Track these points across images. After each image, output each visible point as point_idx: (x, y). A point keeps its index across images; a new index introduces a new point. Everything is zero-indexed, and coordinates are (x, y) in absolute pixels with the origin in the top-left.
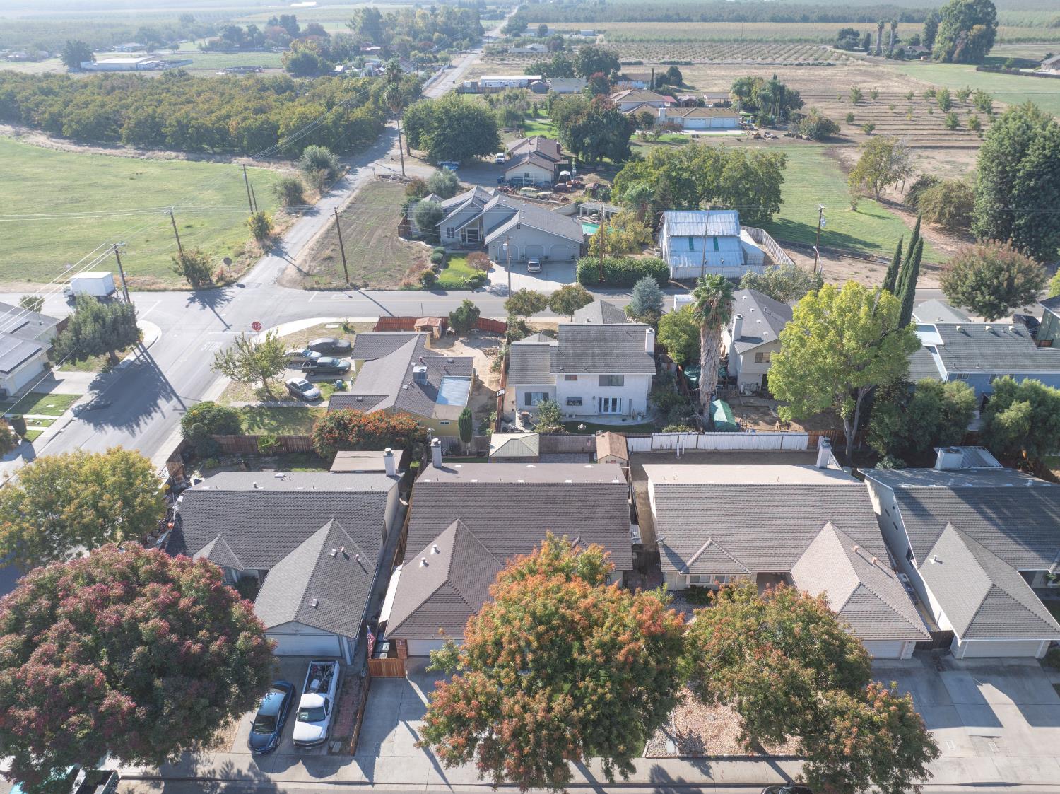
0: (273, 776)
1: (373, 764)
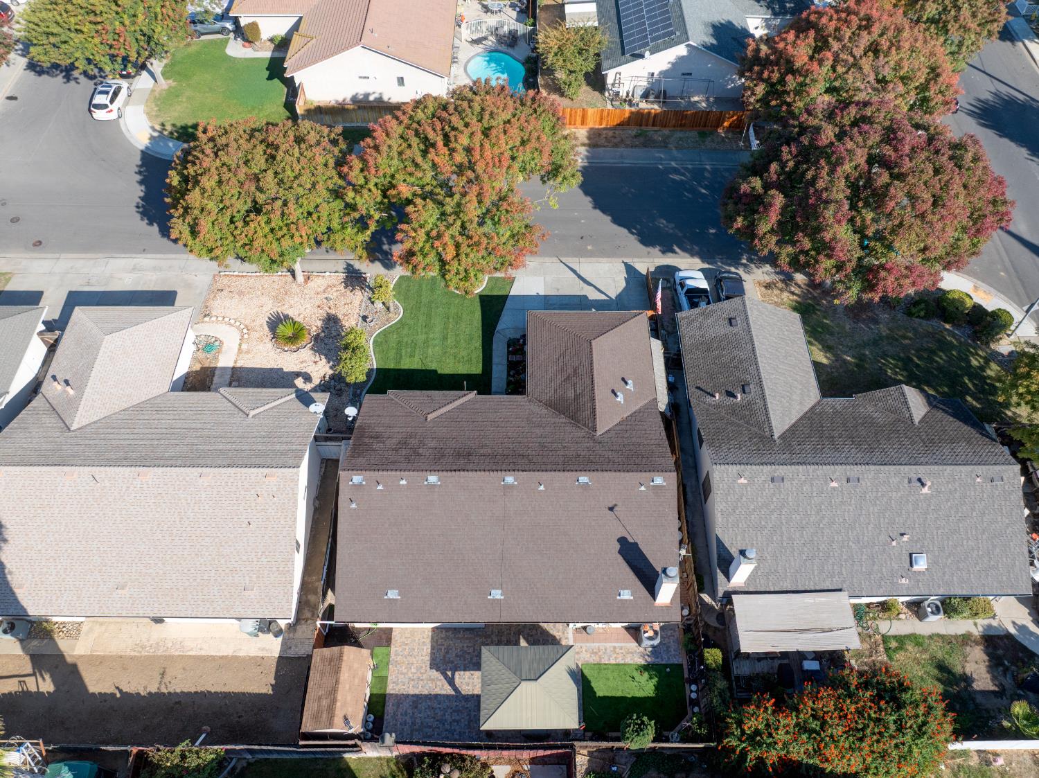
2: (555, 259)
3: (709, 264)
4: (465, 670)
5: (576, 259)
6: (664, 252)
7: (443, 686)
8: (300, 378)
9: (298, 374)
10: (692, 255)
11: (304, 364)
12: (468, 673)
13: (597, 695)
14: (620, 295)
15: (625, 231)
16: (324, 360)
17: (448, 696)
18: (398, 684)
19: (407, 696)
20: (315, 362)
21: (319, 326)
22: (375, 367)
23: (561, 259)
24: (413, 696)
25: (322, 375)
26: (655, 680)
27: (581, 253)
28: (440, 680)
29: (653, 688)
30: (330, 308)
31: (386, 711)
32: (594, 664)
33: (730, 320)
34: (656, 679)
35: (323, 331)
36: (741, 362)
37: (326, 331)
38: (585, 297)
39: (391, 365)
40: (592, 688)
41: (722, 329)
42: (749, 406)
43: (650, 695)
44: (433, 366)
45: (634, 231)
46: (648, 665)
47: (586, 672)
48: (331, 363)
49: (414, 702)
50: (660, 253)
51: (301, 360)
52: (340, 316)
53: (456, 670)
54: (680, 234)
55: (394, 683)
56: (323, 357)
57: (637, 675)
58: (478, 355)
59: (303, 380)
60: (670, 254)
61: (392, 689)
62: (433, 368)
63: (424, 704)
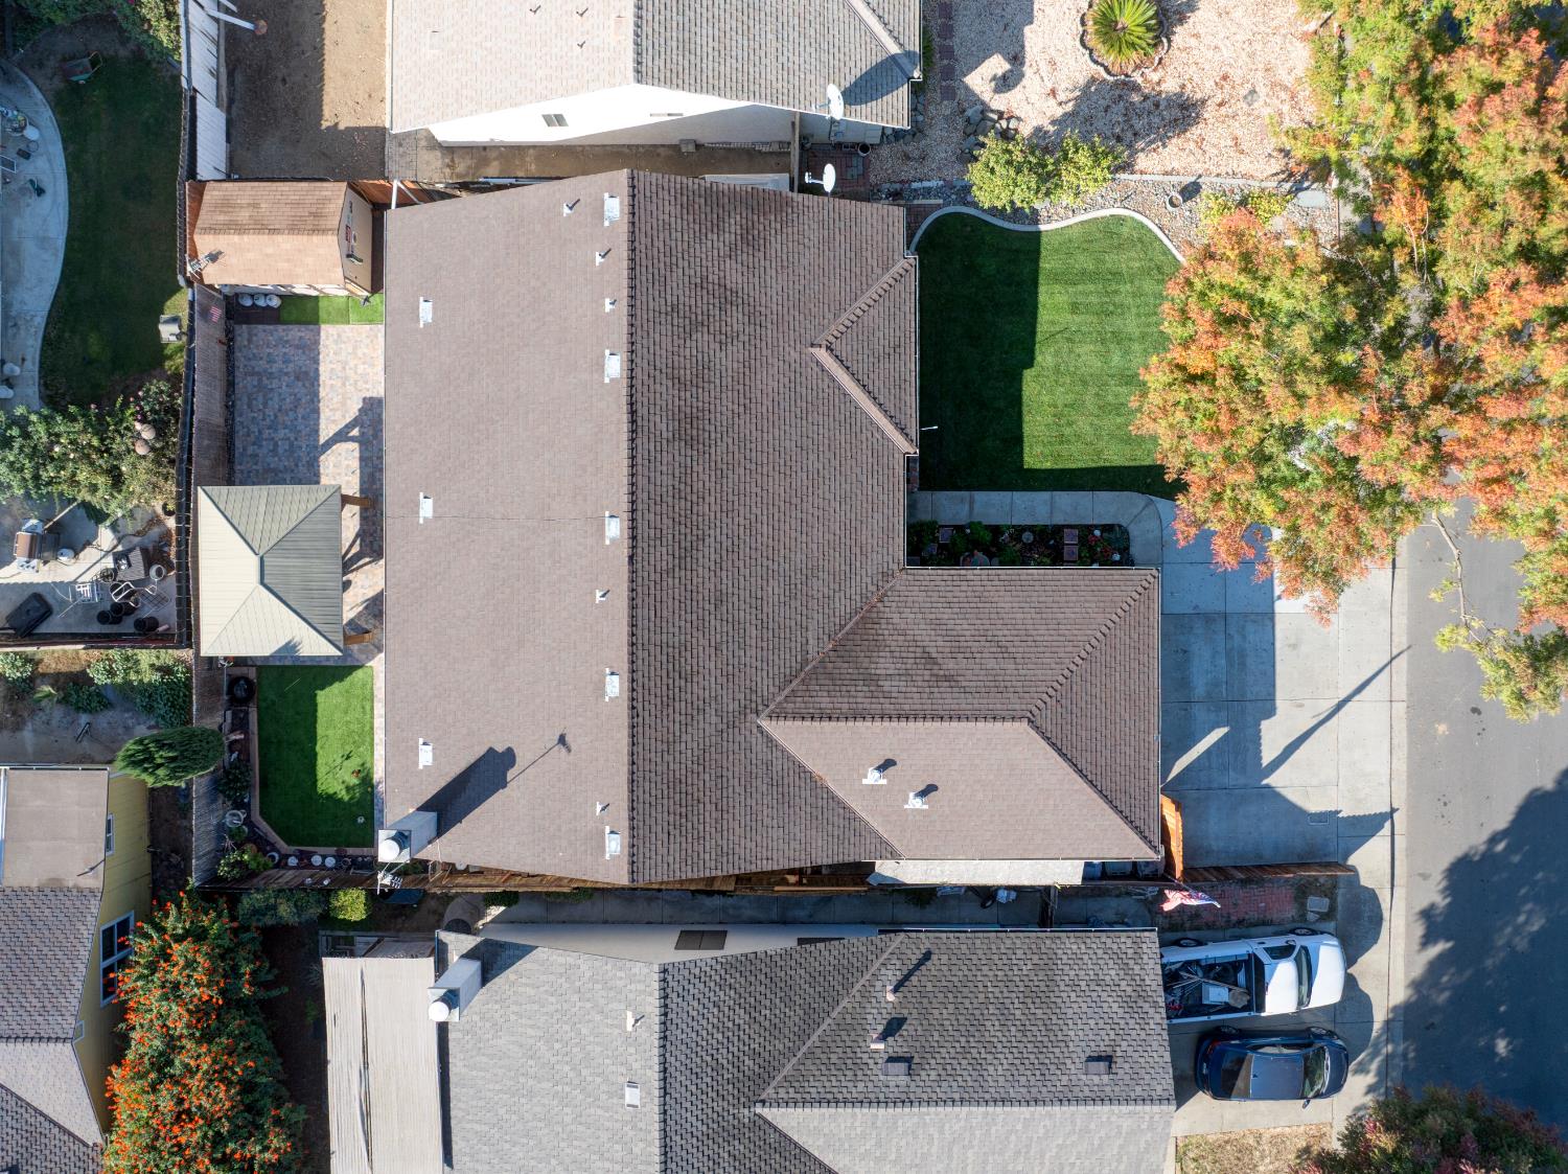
0: (1379, 1017)
1: (1355, 821)
2: (1401, 641)
3: (1388, 1022)
4: (361, 459)
5: (1401, 692)
6: (1427, 914)
7: (334, 421)
8: (1007, 66)
9: (1017, 59)
10: (1416, 985)
11: (1044, 68)
12: (356, 464)
13: (319, 692)
14: (1278, 795)
15: (1502, 821)
16: (1059, 112)
17: (316, 432)
18: (336, 342)
19: (316, 361)
20: (1053, 93)
21: (1163, 87)
22: (1043, 227)
23: (1404, 656)
24: (317, 370)
25: (1017, 113)
26: (344, 795)
27: (1423, 706)
28: (344, 416)
29: (331, 791)
30: (1220, 105)
31: (291, 327)
32: (372, 689)
33: (1108, 1059)
34: (346, 798)
35: (1146, 98)
36: (978, 1065)
37: (1148, 104)
38: (1270, 712)
39: (1047, 264)
40: (331, 684)
41: (1082, 1037)
42: (854, 1064)
43: (319, 783)
44: (1045, 357)
45: (1500, 847)
46: (372, 787)
47: (359, 674)
48: (1051, 129)
49: (306, 373)
50: (1424, 904)
51: (1058, 59)
52: (1195, 132)
53: (361, 444)
54: (1489, 963)
55: (339, 336)
56: (1069, 107)
57: (354, 763)
58: (1078, 457)
59: (1000, 73)
60: (1419, 930)
61: (329, 334)
62: (1039, 358)
63: (304, 391)
